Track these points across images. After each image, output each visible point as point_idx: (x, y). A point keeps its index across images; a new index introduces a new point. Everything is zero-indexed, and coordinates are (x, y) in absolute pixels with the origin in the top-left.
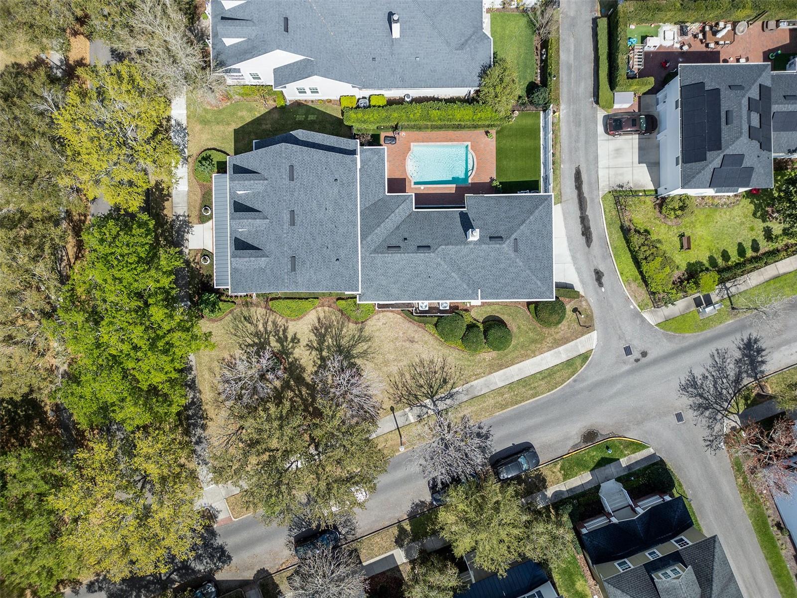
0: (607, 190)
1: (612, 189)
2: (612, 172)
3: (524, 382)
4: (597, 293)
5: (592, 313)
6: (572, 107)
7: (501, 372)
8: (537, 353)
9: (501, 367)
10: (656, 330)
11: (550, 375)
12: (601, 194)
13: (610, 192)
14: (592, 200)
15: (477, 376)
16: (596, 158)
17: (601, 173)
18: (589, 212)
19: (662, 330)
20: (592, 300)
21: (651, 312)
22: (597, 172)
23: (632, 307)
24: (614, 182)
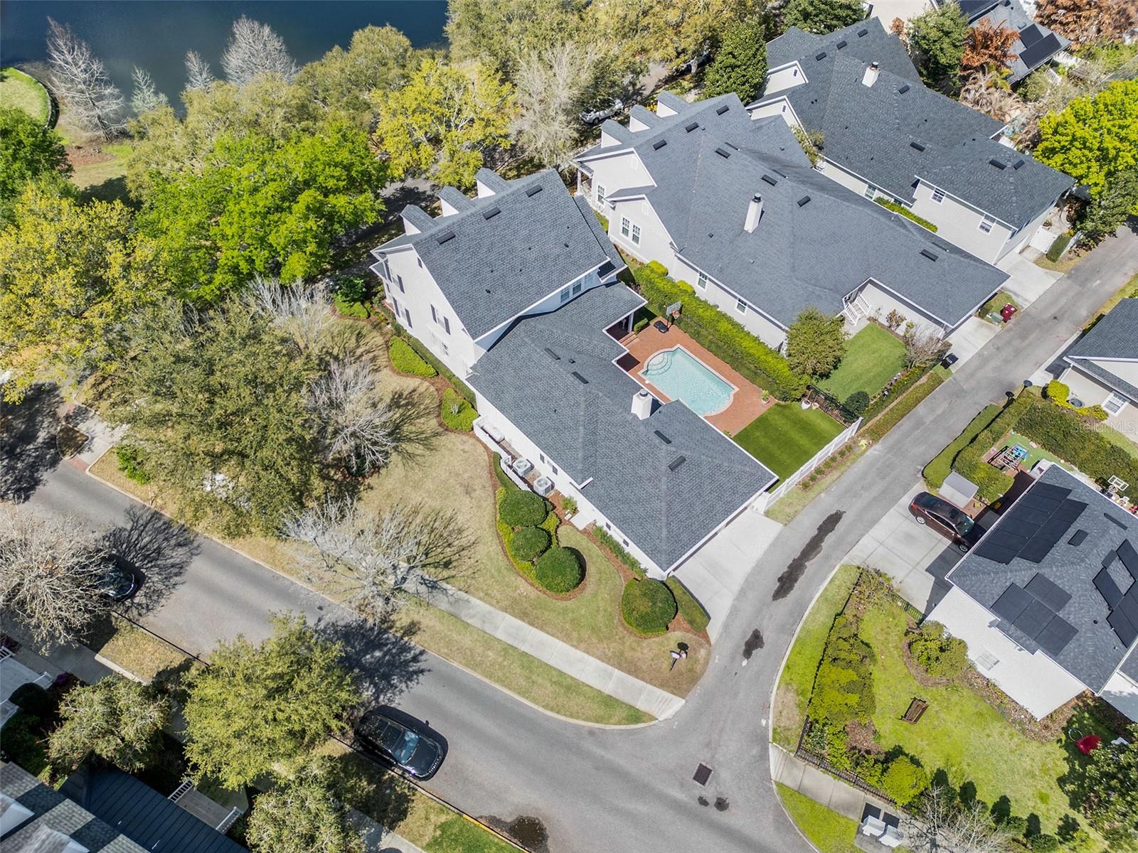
0: (857, 563)
1: (865, 567)
2: (882, 551)
3: (529, 663)
4: (733, 659)
5: (702, 673)
6: (889, 455)
7: (518, 622)
8: (583, 645)
9: (523, 616)
10: (771, 789)
11: (568, 688)
12: (846, 560)
13: (859, 568)
14: (827, 558)
15: (487, 597)
16: (874, 522)
17: (864, 540)
18: (810, 565)
19: (778, 798)
20: (716, 660)
21: (786, 757)
22: (862, 535)
23: (764, 722)
24: (874, 563)
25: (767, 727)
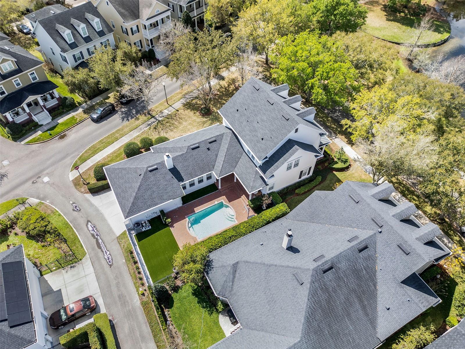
0: (83, 260)
1: (79, 263)
2: (83, 274)
3: (109, 143)
4: (75, 199)
5: (76, 188)
6: (130, 307)
10: (28, 196)
11: (96, 151)
12: (87, 256)
13: (80, 260)
14: (93, 249)
15: (138, 136)
16: (98, 279)
17: (91, 269)
19: (24, 197)
20: (78, 194)
21: (33, 204)
22: (95, 270)
23: (48, 201)
24: (79, 267)
25: (46, 201)
